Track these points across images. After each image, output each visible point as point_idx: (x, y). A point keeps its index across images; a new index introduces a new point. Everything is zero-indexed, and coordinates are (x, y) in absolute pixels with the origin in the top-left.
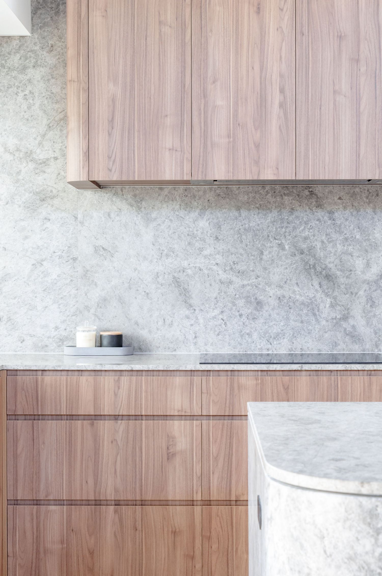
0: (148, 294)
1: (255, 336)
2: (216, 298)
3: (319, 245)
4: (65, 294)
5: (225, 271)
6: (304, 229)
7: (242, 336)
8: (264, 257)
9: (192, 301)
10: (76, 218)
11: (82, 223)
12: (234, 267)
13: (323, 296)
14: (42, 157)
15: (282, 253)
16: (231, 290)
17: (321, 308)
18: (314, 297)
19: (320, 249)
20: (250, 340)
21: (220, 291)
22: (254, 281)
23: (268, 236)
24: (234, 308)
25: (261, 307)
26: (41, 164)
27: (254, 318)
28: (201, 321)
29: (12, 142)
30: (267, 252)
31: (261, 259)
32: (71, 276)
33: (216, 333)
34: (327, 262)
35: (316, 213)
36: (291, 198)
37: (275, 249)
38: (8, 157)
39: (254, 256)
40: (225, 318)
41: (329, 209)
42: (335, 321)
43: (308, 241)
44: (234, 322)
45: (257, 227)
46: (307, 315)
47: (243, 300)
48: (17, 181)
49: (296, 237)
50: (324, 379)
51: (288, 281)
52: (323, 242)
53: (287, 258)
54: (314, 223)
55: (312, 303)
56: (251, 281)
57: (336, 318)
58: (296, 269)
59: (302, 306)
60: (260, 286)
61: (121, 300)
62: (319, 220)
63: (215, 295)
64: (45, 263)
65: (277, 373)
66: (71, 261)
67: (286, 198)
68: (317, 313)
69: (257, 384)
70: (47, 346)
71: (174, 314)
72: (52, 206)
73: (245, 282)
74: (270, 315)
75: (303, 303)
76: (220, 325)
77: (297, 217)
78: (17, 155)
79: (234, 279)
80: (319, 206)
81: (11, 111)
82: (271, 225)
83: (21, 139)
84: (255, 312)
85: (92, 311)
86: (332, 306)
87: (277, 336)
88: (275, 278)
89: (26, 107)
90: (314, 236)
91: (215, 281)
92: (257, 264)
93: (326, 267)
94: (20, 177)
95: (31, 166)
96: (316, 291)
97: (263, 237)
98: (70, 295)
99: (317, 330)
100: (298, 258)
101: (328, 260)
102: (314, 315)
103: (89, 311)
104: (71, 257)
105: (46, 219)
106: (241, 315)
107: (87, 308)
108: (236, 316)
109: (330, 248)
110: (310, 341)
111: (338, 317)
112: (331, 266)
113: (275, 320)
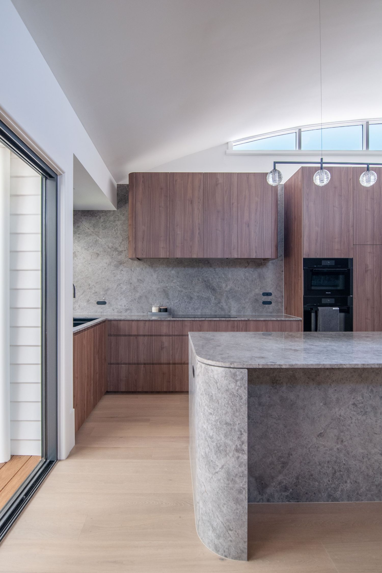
0: (155, 295)
1: (190, 308)
2: (177, 296)
3: (211, 279)
4: (128, 295)
5: (180, 288)
6: (206, 274)
7: (186, 309)
8: (193, 283)
9: (169, 297)
10: (132, 270)
11: (133, 272)
12: (183, 286)
13: (212, 296)
14: (120, 250)
16: (182, 294)
17: (211, 299)
18: (209, 296)
20: (188, 310)
21: (179, 294)
22: (190, 291)
23: (194, 276)
24: (183, 299)
25: (192, 299)
26: (120, 252)
27: (189, 303)
28: (172, 304)
29: (110, 245)
30: (194, 281)
31: (192, 284)
32: (130, 289)
33: (177, 308)
35: (210, 269)
36: (202, 264)
37: (197, 280)
38: (109, 250)
39: (190, 282)
40: (180, 303)
41: (214, 267)
42: (216, 304)
43: (207, 278)
44: (183, 304)
45: (190, 273)
46: (207, 302)
47: (186, 297)
48: (112, 258)
49: (203, 276)
50: (213, 323)
51: (201, 291)
52: (212, 278)
53: (200, 283)
54: (209, 272)
55: (208, 298)
57: (216, 303)
58: (203, 287)
60: (192, 293)
61: (146, 297)
62: (211, 271)
63: (177, 295)
64: (121, 285)
66: (130, 284)
68: (210, 301)
70: (121, 312)
71: (163, 301)
72: (124, 266)
73: (187, 291)
74: (195, 302)
75: (205, 298)
76: (179, 305)
77: (204, 270)
78: (112, 249)
79: (183, 290)
80: (211, 266)
81: (110, 235)
82: (195, 272)
83: (114, 244)
84: (190, 301)
85: (137, 300)
86: (215, 299)
87: (197, 309)
88: (197, 290)
89: (115, 234)
90: (209, 276)
91: (177, 291)
92: (191, 285)
93: (213, 286)
94: (113, 257)
95: (117, 253)
96: (210, 294)
97: (192, 276)
98: (129, 295)
99: (210, 307)
100: (204, 283)
101: (214, 284)
103: (135, 300)
104: (130, 282)
105: (122, 270)
106: (185, 302)
107: (135, 299)
108: (184, 302)
109: (214, 280)
110: (208, 310)
111: (217, 302)
112: (215, 286)
113: (197, 304)
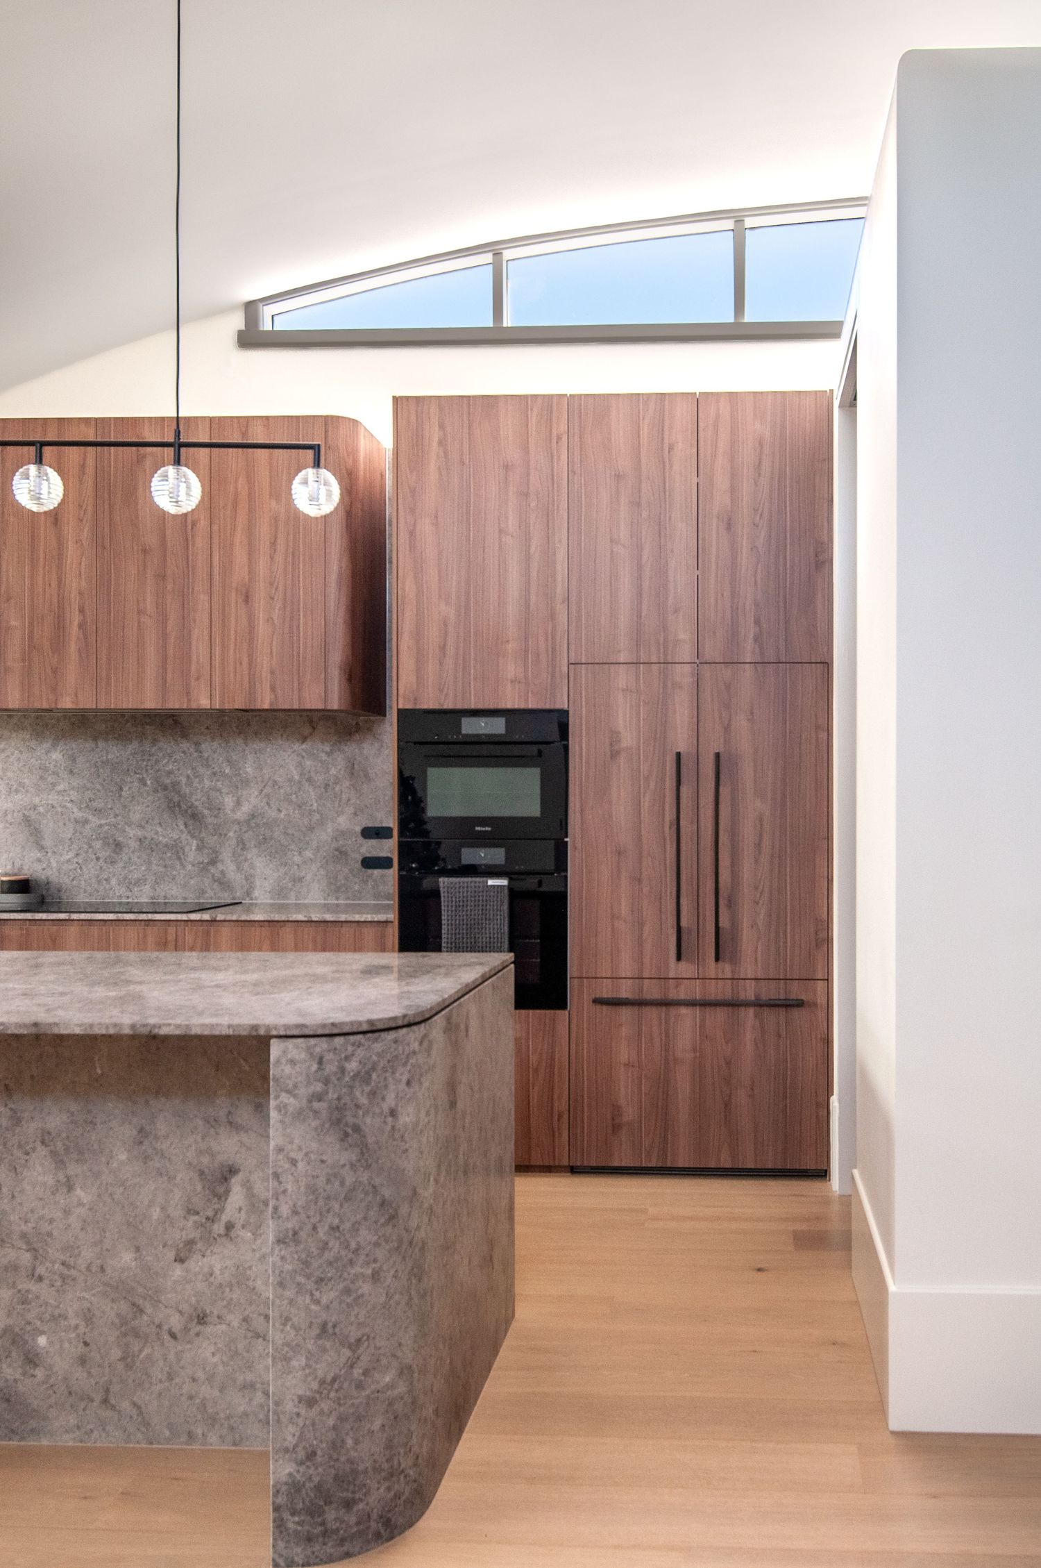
1: (114, 881)
2: (70, 839)
3: (184, 780)
5: (80, 810)
6: (168, 762)
7: (99, 882)
8: (123, 793)
9: (43, 843)
12: (90, 804)
13: (189, 838)
15: (143, 789)
16: (87, 830)
17: (186, 850)
18: (180, 838)
19: (185, 784)
20: (108, 887)
21: (75, 831)
22: (113, 820)
23: (128, 770)
24: (90, 850)
25: (121, 849)
27: (112, 862)
30: (127, 788)
31: (120, 796)
33: (71, 878)
34: (193, 800)
35: (181, 745)
36: (153, 727)
37: (136, 784)
39: (112, 791)
40: (80, 861)
41: (195, 740)
42: (202, 866)
43: (172, 776)
44: (90, 866)
45: (115, 760)
46: (170, 858)
47: (101, 842)
49: (158, 771)
51: (150, 821)
52: (188, 777)
53: (148, 794)
54: (178, 756)
55: (176, 845)
56: (108, 821)
57: (202, 863)
58: (158, 807)
59: (166, 849)
60: (120, 826)
62: (184, 752)
63: (69, 836)
65: (47, 923)
67: (148, 727)
68: (182, 857)
69: (22, 935)
71: (24, 857)
73: (103, 822)
74: (130, 859)
75: (166, 845)
76: (76, 869)
77: (160, 749)
79: (90, 817)
80: (185, 736)
82: (131, 757)
84: (112, 854)
86: (199, 848)
87: (138, 882)
88: (136, 817)
90: (179, 770)
91: (69, 820)
92: (116, 801)
93: (192, 804)
96: (182, 831)
97: (122, 771)
99: (182, 876)
100: (161, 794)
101: (194, 797)
102: (179, 858)
106: (98, 859)
108: (93, 860)
109: (196, 782)
110: (175, 888)
111: (206, 861)
112: (197, 803)
113: (136, 864)
